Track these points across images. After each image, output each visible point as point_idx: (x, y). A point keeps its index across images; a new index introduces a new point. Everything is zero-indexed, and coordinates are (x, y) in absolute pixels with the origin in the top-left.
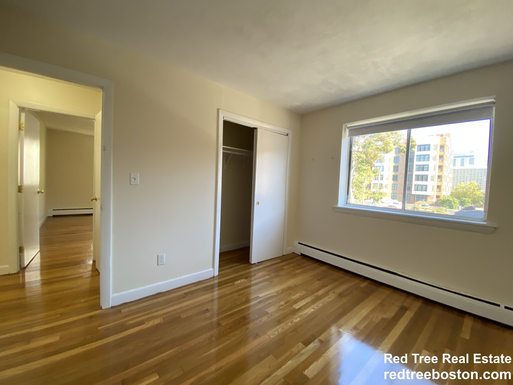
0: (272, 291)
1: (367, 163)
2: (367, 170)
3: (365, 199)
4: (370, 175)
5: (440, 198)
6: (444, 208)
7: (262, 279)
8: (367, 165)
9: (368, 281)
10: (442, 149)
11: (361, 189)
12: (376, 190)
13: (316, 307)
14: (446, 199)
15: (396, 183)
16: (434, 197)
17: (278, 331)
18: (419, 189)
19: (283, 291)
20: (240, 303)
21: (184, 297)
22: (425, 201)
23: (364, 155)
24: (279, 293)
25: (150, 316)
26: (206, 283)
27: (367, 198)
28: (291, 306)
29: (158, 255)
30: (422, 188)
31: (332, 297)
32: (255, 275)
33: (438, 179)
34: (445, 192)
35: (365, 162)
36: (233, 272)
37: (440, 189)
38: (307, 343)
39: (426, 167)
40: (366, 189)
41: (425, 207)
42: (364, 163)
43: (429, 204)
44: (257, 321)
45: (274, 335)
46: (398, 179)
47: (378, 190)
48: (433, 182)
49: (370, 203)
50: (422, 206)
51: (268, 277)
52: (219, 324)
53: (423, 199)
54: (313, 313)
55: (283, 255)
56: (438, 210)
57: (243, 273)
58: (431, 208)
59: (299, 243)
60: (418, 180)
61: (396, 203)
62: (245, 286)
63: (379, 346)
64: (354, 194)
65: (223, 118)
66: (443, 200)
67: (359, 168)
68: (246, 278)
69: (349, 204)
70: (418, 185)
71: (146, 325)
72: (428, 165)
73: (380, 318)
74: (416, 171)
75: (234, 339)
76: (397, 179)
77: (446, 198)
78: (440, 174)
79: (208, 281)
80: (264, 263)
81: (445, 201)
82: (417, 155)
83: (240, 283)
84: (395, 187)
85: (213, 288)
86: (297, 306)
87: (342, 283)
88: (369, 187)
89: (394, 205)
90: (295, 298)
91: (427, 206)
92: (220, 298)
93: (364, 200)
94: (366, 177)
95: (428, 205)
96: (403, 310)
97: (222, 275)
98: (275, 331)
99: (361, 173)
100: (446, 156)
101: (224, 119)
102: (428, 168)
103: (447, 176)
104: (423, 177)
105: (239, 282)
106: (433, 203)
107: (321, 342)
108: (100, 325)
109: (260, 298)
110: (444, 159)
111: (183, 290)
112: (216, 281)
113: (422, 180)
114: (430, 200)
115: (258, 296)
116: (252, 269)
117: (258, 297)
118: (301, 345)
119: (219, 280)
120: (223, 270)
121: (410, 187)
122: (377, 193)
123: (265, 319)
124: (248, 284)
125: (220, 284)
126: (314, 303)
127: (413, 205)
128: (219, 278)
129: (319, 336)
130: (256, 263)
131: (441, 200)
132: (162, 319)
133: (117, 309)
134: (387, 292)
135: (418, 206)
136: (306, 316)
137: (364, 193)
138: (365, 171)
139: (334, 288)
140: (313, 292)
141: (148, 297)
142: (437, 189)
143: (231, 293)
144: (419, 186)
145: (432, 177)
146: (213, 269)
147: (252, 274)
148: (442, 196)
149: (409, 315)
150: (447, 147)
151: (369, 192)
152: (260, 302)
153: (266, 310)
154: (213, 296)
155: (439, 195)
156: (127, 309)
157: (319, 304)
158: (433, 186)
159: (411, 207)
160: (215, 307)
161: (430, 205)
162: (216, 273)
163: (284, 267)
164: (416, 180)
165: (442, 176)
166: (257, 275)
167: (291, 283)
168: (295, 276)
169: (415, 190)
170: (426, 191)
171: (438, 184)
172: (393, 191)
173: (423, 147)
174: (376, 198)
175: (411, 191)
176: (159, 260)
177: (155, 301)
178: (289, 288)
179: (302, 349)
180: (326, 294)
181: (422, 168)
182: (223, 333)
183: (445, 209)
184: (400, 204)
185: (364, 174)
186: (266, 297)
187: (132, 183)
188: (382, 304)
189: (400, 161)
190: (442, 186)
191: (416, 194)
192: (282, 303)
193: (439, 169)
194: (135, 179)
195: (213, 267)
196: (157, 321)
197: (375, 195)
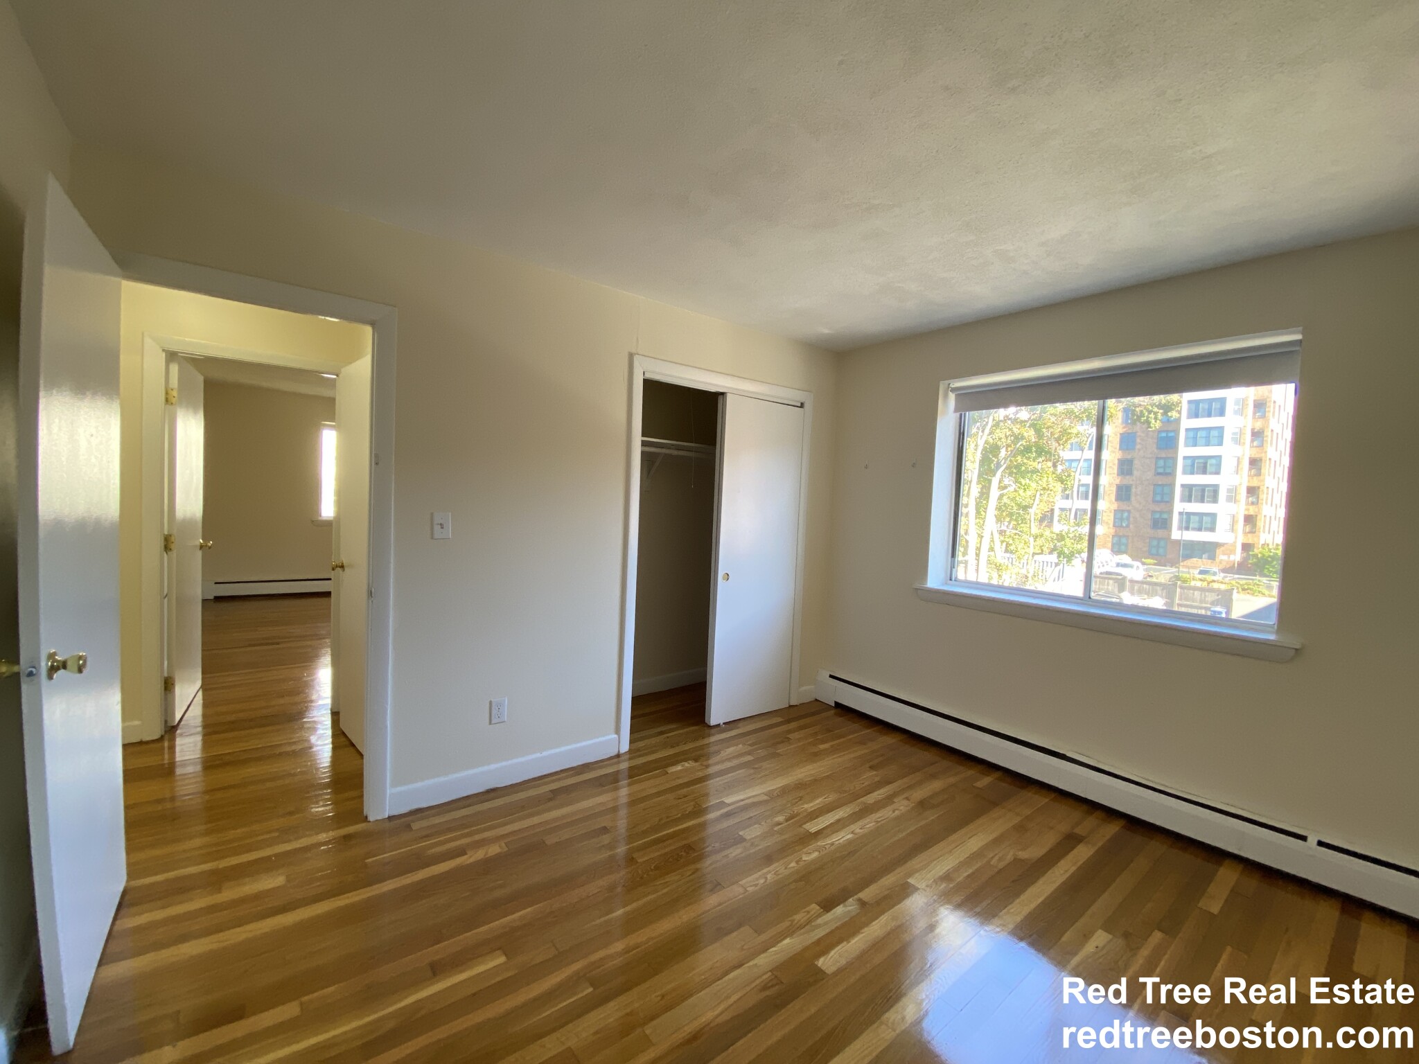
0: (756, 792)
1: (1041, 452)
2: (1041, 473)
3: (1034, 554)
4: (1050, 486)
5: (1253, 551)
6: (1264, 580)
7: (735, 762)
8: (1040, 460)
9: (998, 774)
10: (1259, 412)
11: (1022, 525)
12: (1065, 528)
13: (858, 831)
14: (1272, 554)
15: (1125, 507)
16: (1235, 550)
17: (766, 878)
18: (1191, 526)
19: (784, 791)
20: (680, 815)
21: (550, 800)
22: (1209, 558)
23: (1032, 432)
24: (772, 796)
25: (477, 837)
26: (601, 767)
27: (1040, 551)
28: (801, 826)
29: (492, 700)
30: (1201, 522)
31: (901, 806)
32: (718, 752)
33: (1248, 497)
34: (1269, 533)
35: (1036, 452)
36: (665, 746)
37: (1254, 525)
38: (828, 906)
39: (1213, 461)
40: (1041, 525)
41: (1210, 578)
42: (1031, 452)
43: (1221, 567)
44: (719, 857)
45: (756, 885)
46: (1133, 498)
47: (1072, 529)
48: (1232, 504)
49: (1049, 564)
50: (1202, 572)
51: (749, 758)
52: (630, 860)
53: (1204, 553)
54: (850, 842)
55: (790, 706)
56: (1246, 584)
57: (686, 747)
58: (1227, 580)
59: (831, 676)
60: (1190, 501)
61: (1125, 566)
62: (693, 777)
63: (994, 916)
64: (1002, 538)
65: (644, 374)
66: (1262, 558)
67: (1018, 467)
68: (696, 760)
69: (955, 580)
70: (1189, 514)
71: (471, 857)
72: (1220, 457)
73: (1010, 858)
74: (1184, 473)
75: (665, 891)
76: (1128, 498)
77: (1271, 552)
78: (1255, 483)
79: (605, 763)
80: (740, 724)
81: (1269, 559)
82: (1187, 430)
83: (680, 770)
84: (1122, 519)
85: (617, 781)
86: (813, 827)
87: (933, 776)
88: (1047, 518)
89: (1120, 570)
90: (812, 807)
91: (1215, 574)
92: (632, 803)
93: (1033, 556)
94: (1038, 493)
95: (1217, 571)
96: (1071, 841)
97: (638, 750)
98: (757, 879)
99: (1023, 482)
100: (1272, 431)
101: (646, 375)
102: (1219, 465)
103: (1273, 489)
104: (1203, 491)
105: (679, 768)
106: (1234, 564)
107: (862, 903)
108: (368, 855)
109: (729, 805)
110: (1267, 441)
111: (546, 784)
112: (624, 766)
113: (1202, 501)
114: (1224, 558)
115: (723, 802)
116: (713, 739)
117: (723, 804)
118: (814, 908)
119: (631, 761)
120: (642, 739)
121: (1166, 519)
122: (1068, 537)
123: (735, 852)
124: (700, 774)
125: (633, 773)
126: (854, 822)
127: (1174, 570)
128: (630, 759)
129: (860, 891)
130: (722, 724)
131: (1255, 556)
132: (503, 845)
133: (402, 822)
134: (1042, 800)
135: (1189, 573)
136: (833, 848)
137: (1032, 538)
138: (1034, 476)
139: (910, 787)
140: (856, 796)
141: (468, 797)
142: (1245, 525)
143: (659, 794)
144: (1192, 517)
145: (1229, 491)
146: (616, 736)
147: (712, 749)
148: (1260, 546)
149: (1082, 854)
150: (1274, 408)
151: (1047, 533)
152: (728, 815)
153: (741, 833)
154: (616, 799)
155: (1250, 541)
156: (425, 823)
157: (868, 824)
158: (1234, 516)
159: (1168, 576)
160: (622, 823)
161: (1224, 571)
162: (625, 747)
163: (790, 736)
164: (1182, 500)
165: (1259, 488)
166: (722, 752)
167: (804, 772)
168: (816, 756)
169: (1180, 528)
170: (1212, 529)
171: (1248, 510)
172: (1116, 531)
173: (1206, 407)
174: (1066, 551)
175: (1170, 530)
176: (494, 712)
177: (487, 805)
178: (800, 786)
179: (819, 916)
180: (889, 800)
181: (1201, 465)
182: (642, 878)
183: (1268, 582)
184: (1135, 567)
185: (1030, 482)
186: (742, 803)
187: (436, 536)
188: (1020, 828)
189: (1138, 447)
190: (1258, 518)
191: (1183, 539)
192: (780, 818)
193: (1250, 469)
194: (442, 526)
195: (618, 730)
196: (494, 850)
197: (1063, 543)
